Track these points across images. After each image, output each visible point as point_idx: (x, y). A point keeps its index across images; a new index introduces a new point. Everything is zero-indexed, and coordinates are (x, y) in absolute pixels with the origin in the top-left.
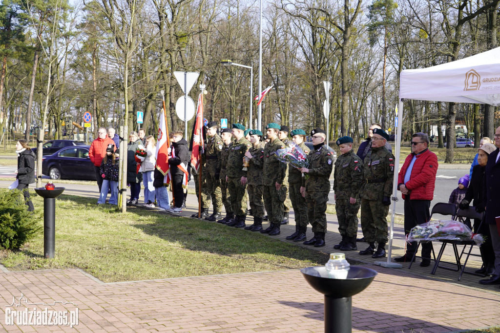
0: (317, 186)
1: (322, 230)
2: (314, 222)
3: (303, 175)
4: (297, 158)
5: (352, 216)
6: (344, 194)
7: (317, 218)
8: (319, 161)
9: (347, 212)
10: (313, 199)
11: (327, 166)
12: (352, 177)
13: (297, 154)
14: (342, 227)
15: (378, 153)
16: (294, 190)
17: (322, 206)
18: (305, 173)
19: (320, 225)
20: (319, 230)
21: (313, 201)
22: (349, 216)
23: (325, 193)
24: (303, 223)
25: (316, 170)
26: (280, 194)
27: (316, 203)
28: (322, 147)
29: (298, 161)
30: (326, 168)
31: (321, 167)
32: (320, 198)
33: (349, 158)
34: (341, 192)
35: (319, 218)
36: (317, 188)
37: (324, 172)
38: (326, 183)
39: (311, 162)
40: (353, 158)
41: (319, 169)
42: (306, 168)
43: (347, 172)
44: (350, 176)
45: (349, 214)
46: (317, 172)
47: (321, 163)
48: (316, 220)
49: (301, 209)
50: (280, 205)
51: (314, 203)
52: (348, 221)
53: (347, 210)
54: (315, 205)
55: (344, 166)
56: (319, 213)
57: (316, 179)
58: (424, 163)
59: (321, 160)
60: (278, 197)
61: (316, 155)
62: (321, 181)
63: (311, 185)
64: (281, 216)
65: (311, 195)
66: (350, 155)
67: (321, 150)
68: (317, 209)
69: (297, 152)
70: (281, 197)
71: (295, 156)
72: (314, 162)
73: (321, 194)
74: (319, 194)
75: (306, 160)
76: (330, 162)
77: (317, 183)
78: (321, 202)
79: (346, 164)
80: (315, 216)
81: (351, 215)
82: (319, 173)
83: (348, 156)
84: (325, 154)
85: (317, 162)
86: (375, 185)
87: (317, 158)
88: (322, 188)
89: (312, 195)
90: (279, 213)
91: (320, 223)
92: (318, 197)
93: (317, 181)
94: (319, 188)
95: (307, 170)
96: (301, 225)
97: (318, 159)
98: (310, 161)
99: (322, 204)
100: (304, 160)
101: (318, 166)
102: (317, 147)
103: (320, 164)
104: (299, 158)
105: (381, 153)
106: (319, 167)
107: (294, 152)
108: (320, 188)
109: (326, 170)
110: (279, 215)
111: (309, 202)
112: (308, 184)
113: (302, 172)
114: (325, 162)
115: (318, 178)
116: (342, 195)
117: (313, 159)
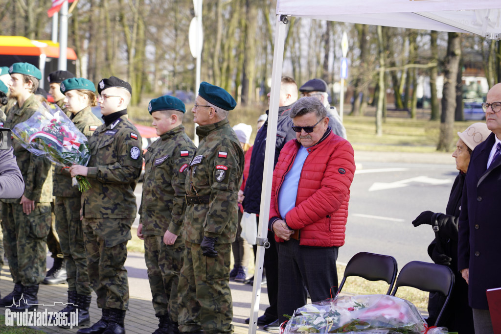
0: (107, 205)
1: (119, 303)
2: (100, 286)
3: (75, 181)
4: (61, 143)
5: (175, 276)
6: (156, 225)
7: (105, 277)
8: (111, 149)
9: (163, 266)
10: (96, 236)
11: (128, 163)
12: (174, 187)
13: (62, 136)
14: (159, 299)
15: (207, 138)
16: (65, 212)
17: (116, 252)
18: (80, 178)
19: (113, 293)
20: (110, 303)
21: (98, 239)
22: (169, 275)
23: (124, 222)
24: (83, 287)
25: (103, 169)
26: (34, 220)
27: (102, 244)
28: (121, 120)
29: (64, 150)
30: (127, 167)
31: (117, 164)
32: (112, 233)
33: (172, 144)
34: (150, 219)
35: (111, 277)
36: (104, 211)
37: (122, 175)
38: (126, 200)
39: (94, 153)
40: (180, 145)
41: (111, 167)
42: (83, 164)
43: (162, 175)
44: (170, 185)
45: (167, 272)
46: (106, 175)
47: (116, 155)
48: (104, 283)
49: (79, 256)
50: (35, 246)
51: (99, 244)
52: (168, 286)
53: (164, 261)
54: (101, 250)
55: (157, 162)
56: (110, 266)
57: (104, 191)
58: (327, 164)
59: (117, 149)
60: (31, 227)
61: (107, 138)
62: (114, 194)
63: (93, 204)
64: (37, 269)
65: (92, 225)
66: (175, 139)
67: (118, 125)
68: (106, 257)
69: (62, 130)
70: (38, 229)
71: (57, 138)
72: (101, 152)
73: (115, 225)
74: (108, 224)
75: (81, 147)
76: (135, 154)
77: (106, 199)
78: (114, 244)
79: (163, 156)
80: (100, 273)
81: (173, 272)
82: (111, 176)
83: (170, 141)
84: (125, 136)
85: (107, 153)
86: (196, 209)
87: (107, 144)
88: (116, 211)
89: (94, 226)
90: (33, 263)
91: (114, 288)
92: (107, 230)
93: (105, 196)
94: (109, 211)
95: (83, 170)
96: (78, 292)
97: (109, 145)
98: (91, 150)
99: (115, 247)
100: (77, 148)
101: (108, 161)
102: (110, 118)
103: (114, 156)
104: (65, 142)
105: (211, 140)
106: (112, 164)
107: (55, 130)
108: (113, 212)
109: (126, 171)
110: (32, 268)
111: (89, 242)
112: (87, 201)
113: (72, 175)
114: (124, 153)
115: (107, 189)
116: (152, 226)
117: (99, 146)
